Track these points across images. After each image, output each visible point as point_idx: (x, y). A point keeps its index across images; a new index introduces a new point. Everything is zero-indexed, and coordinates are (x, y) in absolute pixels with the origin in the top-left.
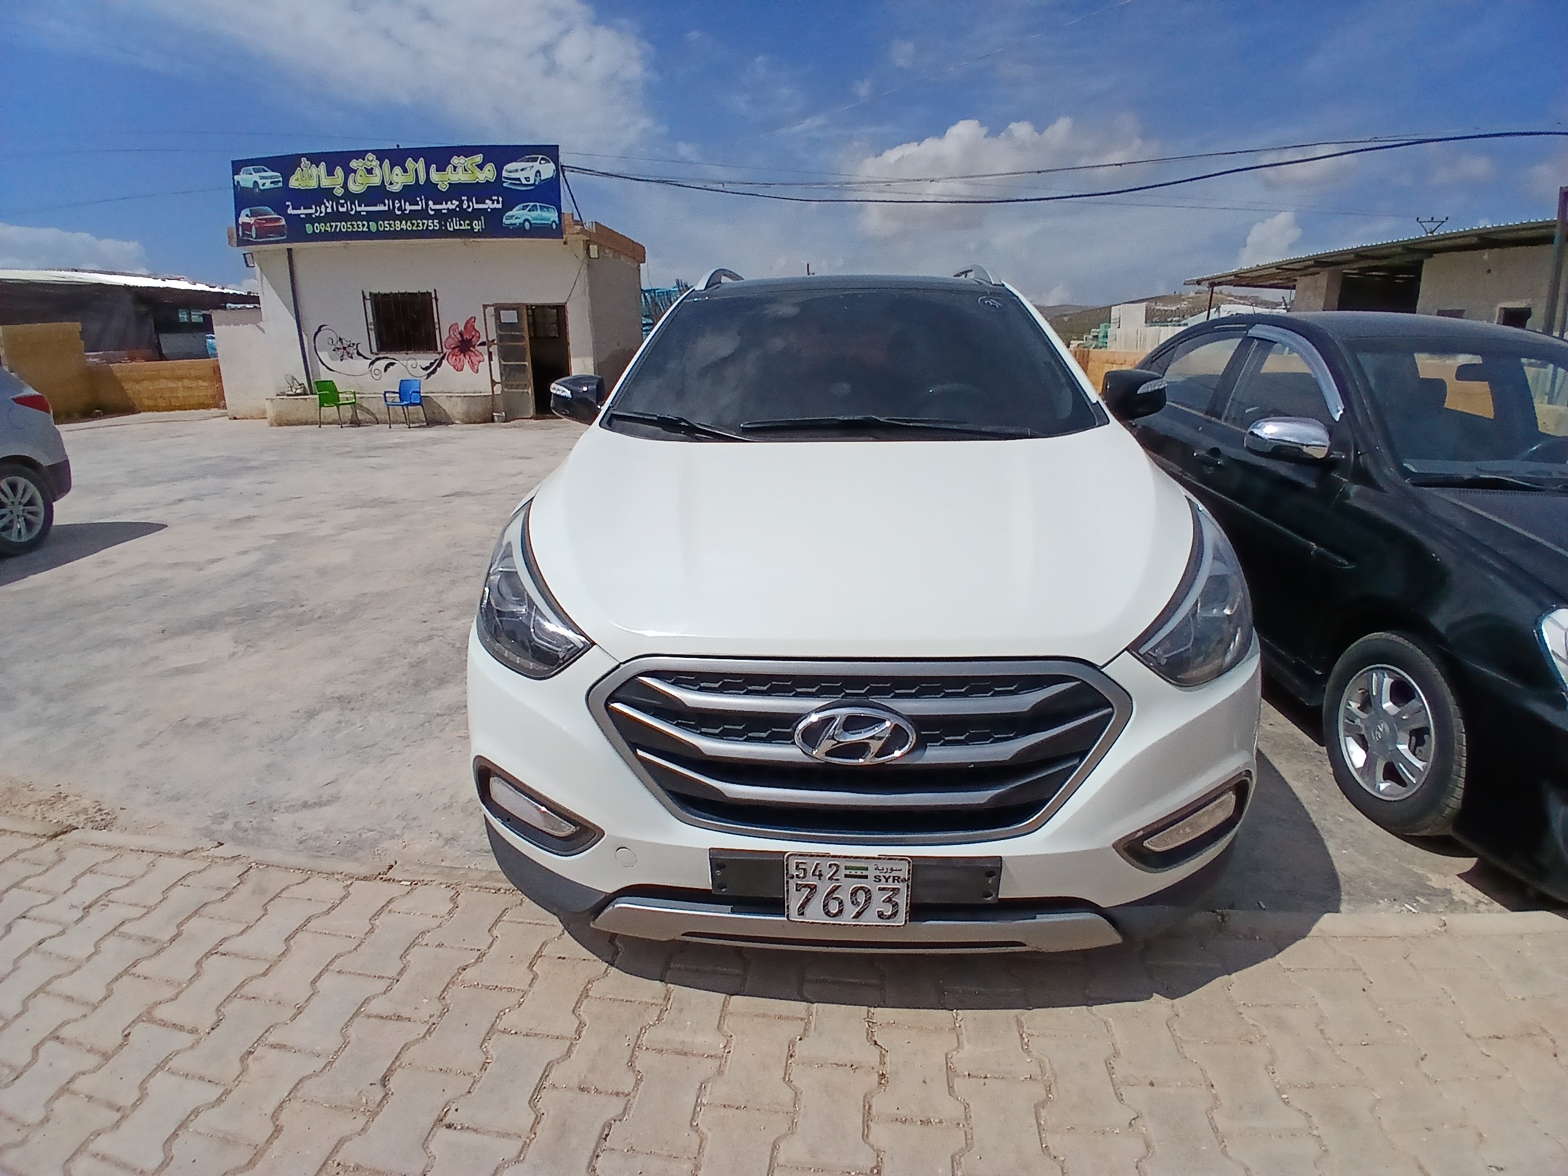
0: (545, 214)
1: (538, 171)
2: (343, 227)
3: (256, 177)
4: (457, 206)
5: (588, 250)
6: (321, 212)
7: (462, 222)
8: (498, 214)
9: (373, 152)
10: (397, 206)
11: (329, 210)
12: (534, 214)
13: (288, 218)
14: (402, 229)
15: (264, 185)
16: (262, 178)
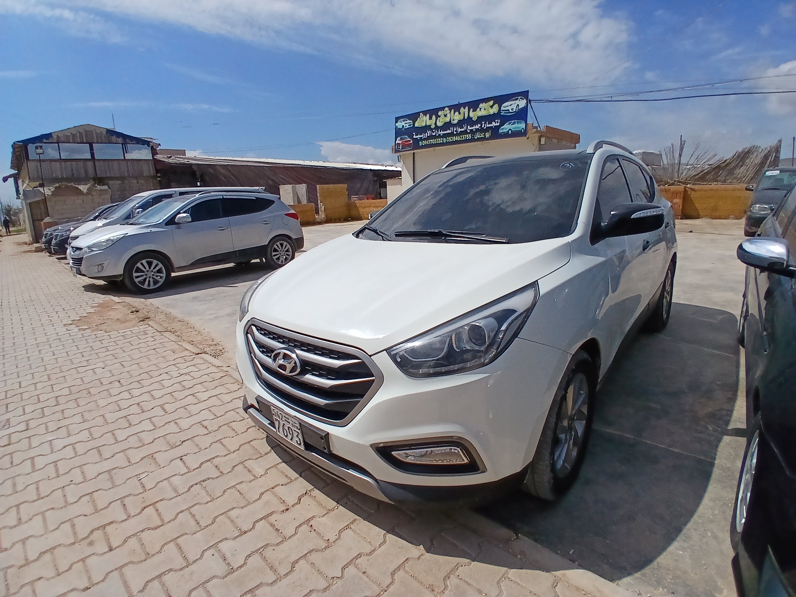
0: (519, 125)
1: (518, 105)
2: (433, 141)
3: (403, 123)
4: (480, 127)
5: (540, 141)
6: (426, 136)
7: (481, 134)
8: (498, 128)
9: (448, 107)
10: (455, 130)
11: (429, 135)
12: (514, 126)
13: (413, 139)
14: (456, 140)
15: (406, 127)
16: (405, 123)
